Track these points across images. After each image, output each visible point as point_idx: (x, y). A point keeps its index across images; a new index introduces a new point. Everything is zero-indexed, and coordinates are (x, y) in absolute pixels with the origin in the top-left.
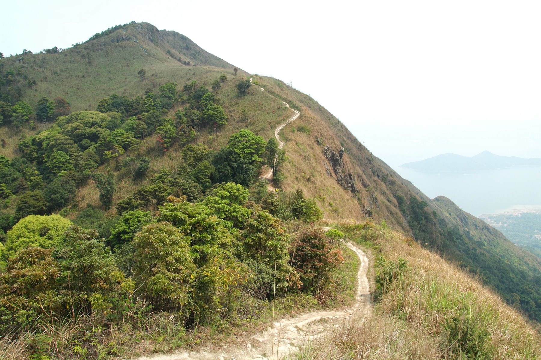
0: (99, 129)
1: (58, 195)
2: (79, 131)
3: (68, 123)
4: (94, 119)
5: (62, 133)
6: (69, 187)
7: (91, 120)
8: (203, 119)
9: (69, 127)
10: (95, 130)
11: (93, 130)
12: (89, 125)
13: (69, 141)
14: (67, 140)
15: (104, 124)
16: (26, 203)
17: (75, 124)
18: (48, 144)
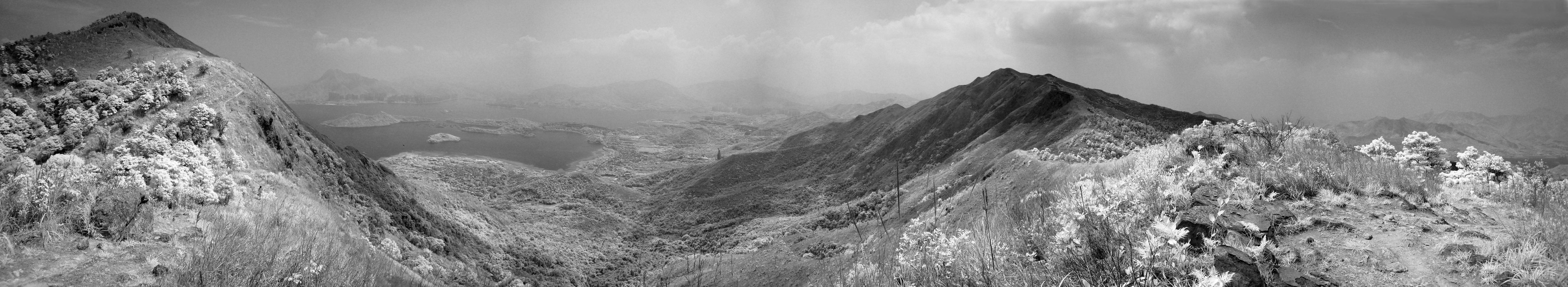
0: (98, 93)
1: (71, 140)
2: (85, 95)
3: (77, 88)
4: (95, 86)
5: (73, 95)
6: (77, 135)
7: (93, 87)
8: (173, 91)
9: (78, 91)
10: (96, 95)
11: (94, 94)
12: (92, 90)
13: (78, 101)
14: (76, 100)
15: (102, 90)
16: (49, 144)
17: (83, 89)
18: (63, 103)
